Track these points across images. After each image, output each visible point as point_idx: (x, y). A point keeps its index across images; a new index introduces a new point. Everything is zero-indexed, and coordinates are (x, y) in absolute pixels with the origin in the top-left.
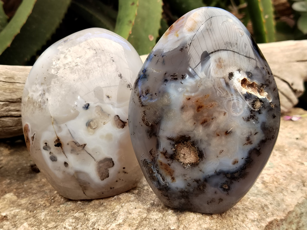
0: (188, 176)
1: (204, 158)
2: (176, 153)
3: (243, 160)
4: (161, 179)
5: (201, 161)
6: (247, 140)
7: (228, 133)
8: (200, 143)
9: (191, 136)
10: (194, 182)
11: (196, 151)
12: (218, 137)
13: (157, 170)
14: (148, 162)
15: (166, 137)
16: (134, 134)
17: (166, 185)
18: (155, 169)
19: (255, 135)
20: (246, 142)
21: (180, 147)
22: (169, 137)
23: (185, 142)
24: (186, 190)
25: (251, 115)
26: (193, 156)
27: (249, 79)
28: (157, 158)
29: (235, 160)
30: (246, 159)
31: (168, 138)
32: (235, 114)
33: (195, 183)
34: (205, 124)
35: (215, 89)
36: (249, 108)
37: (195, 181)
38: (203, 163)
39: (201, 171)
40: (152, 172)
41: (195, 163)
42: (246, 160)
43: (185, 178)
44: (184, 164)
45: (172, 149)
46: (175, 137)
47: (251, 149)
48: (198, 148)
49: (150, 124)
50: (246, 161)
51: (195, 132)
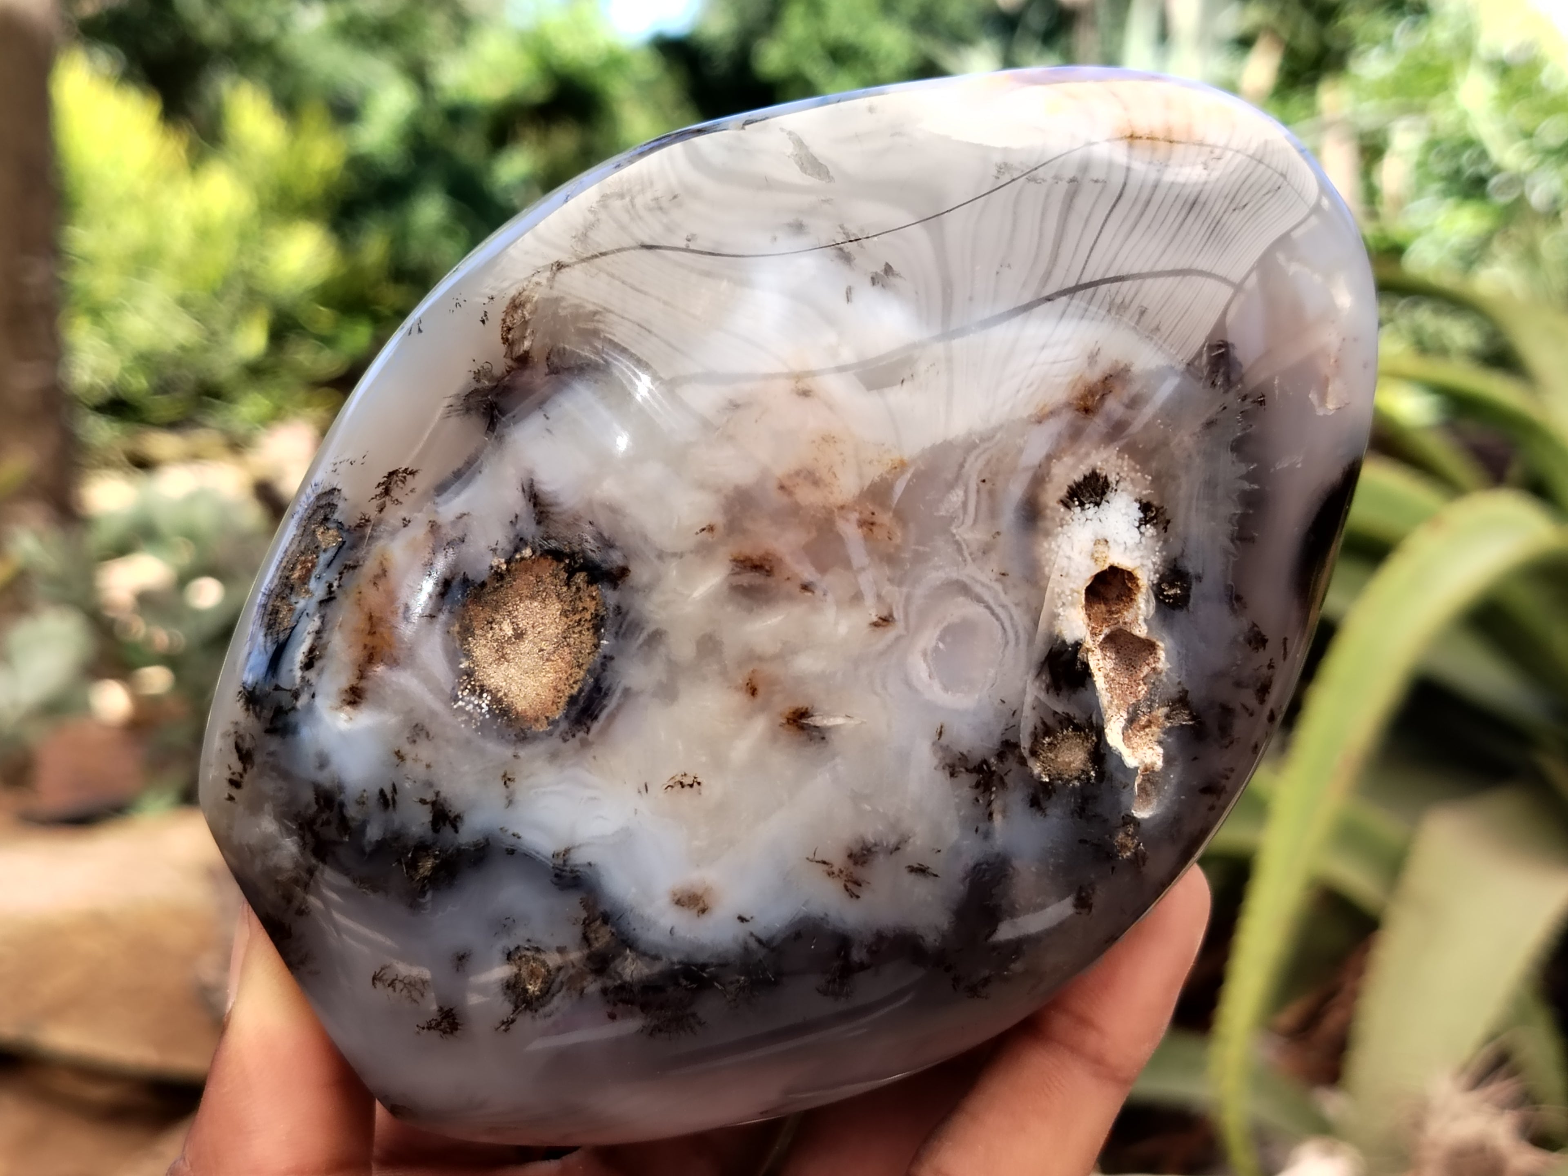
0: (424, 751)
1: (580, 735)
2: (489, 589)
3: (741, 930)
4: (305, 647)
5: (557, 733)
6: (850, 856)
7: (802, 728)
8: (641, 646)
9: (640, 574)
10: (423, 802)
11: (580, 666)
12: (739, 699)
13: (330, 586)
14: (336, 516)
15: (531, 472)
16: (415, 329)
17: (296, 695)
18: (331, 576)
19: (912, 870)
20: (839, 860)
21: (539, 580)
22: (537, 487)
23: (580, 578)
24: (352, 811)
25: (985, 762)
26: (548, 676)
27: (1147, 601)
28: (393, 533)
29: (708, 890)
30: (759, 941)
31: (531, 486)
32: (924, 675)
33: (425, 816)
34: (748, 578)
35: (962, 466)
36: (1012, 722)
37: (434, 804)
38: (554, 756)
39: (507, 780)
40: (305, 579)
41: (519, 717)
42: (753, 944)
43: (406, 748)
44: (469, 673)
45: (494, 550)
46: (565, 507)
47: (824, 919)
48: (607, 659)
49: (527, 344)
50: (746, 949)
51: (672, 571)
